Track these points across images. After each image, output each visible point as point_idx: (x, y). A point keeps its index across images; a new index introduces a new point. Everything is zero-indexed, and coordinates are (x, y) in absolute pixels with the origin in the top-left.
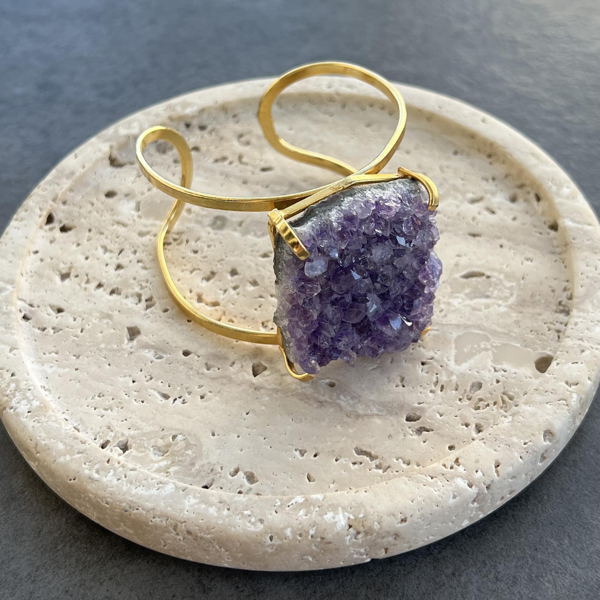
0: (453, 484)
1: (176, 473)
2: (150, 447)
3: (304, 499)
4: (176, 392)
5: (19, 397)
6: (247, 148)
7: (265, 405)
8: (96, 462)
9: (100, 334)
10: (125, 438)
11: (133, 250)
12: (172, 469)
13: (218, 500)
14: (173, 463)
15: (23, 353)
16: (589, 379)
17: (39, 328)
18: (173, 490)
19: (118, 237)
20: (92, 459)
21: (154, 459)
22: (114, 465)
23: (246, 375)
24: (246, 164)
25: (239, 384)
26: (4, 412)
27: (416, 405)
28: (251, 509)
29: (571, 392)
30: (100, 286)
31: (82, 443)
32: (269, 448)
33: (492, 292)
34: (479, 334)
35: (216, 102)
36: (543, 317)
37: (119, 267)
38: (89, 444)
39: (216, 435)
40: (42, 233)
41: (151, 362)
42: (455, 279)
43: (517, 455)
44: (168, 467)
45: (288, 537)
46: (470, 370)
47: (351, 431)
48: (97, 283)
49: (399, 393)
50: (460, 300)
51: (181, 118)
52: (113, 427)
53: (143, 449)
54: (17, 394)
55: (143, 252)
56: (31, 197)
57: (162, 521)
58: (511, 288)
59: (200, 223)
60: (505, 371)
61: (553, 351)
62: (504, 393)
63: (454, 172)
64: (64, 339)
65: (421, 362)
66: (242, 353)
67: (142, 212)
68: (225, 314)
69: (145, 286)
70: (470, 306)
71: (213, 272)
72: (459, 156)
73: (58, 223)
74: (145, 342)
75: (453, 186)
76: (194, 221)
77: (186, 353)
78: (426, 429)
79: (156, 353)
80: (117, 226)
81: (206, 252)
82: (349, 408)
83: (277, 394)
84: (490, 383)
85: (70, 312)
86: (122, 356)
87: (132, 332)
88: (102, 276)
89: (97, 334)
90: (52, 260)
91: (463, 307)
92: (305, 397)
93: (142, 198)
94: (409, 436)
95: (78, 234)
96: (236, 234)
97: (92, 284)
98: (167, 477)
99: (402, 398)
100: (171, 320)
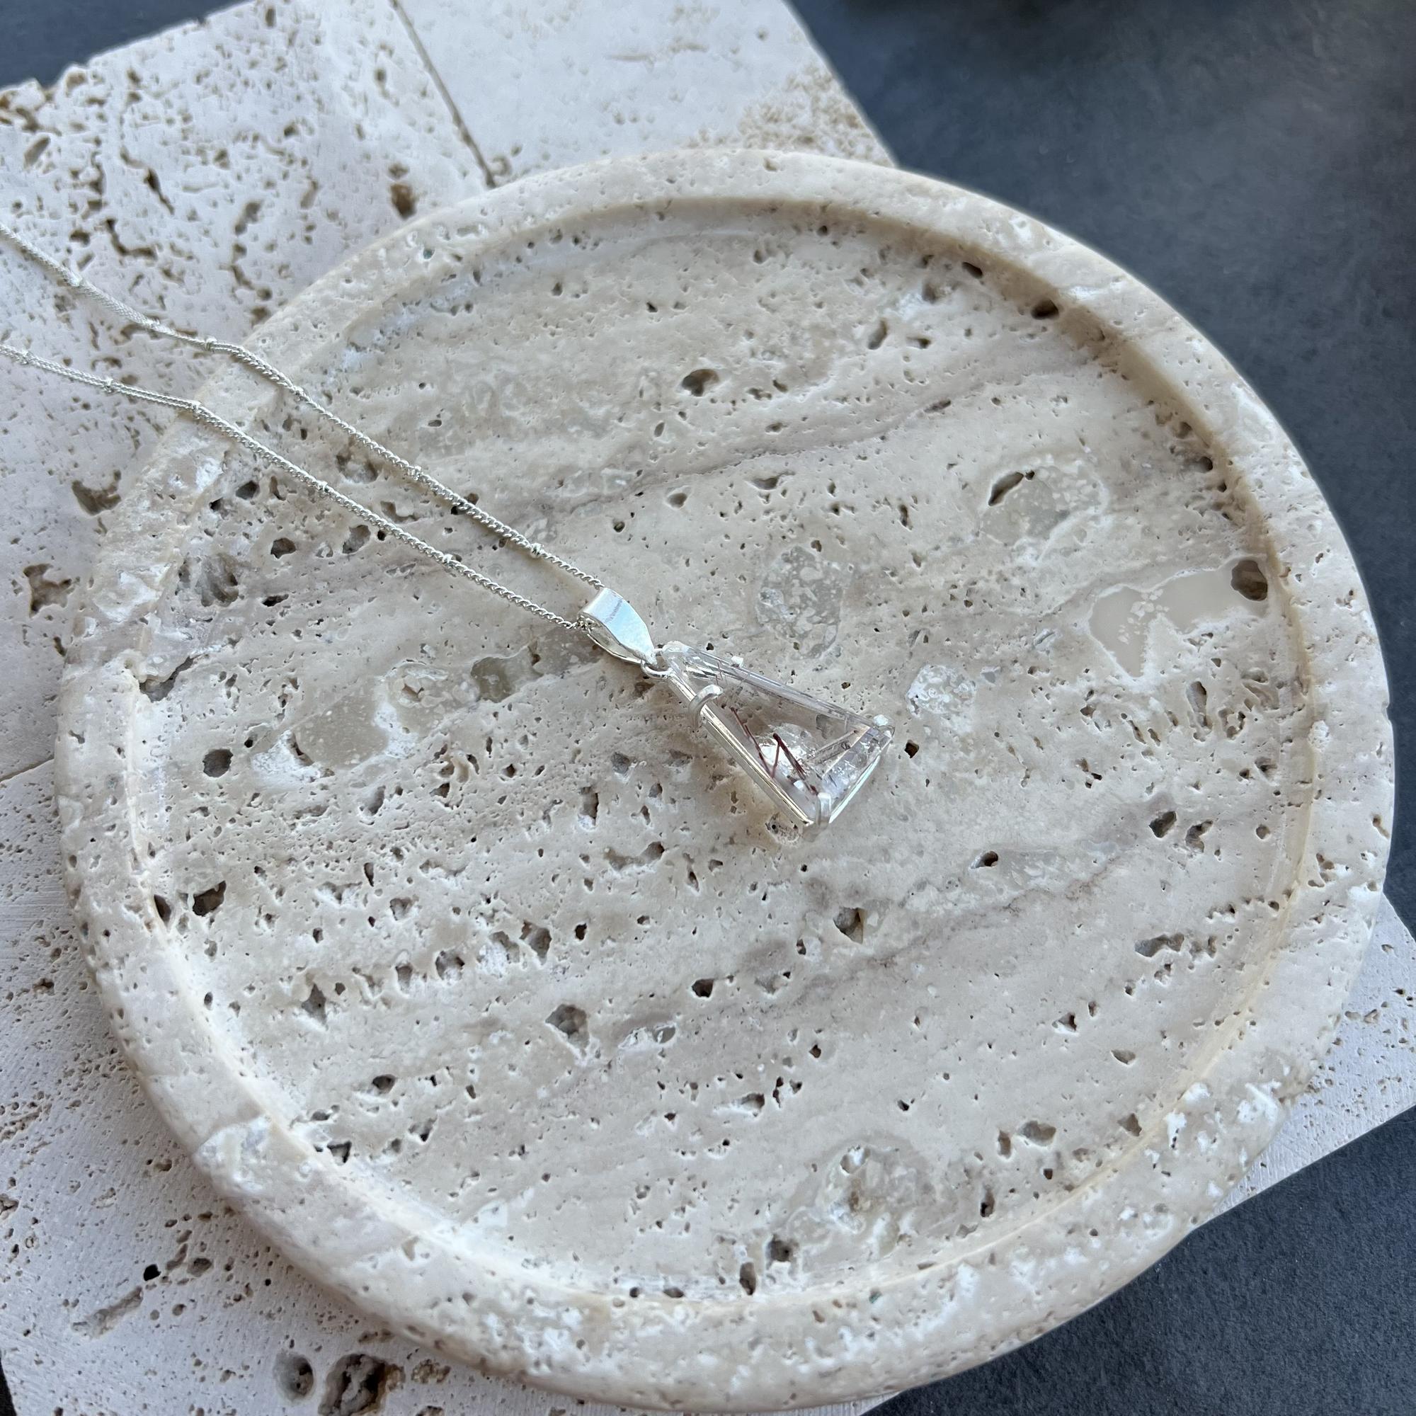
2: (825, 1216)
3: (1182, 1115)
4: (763, 1077)
6: (380, 480)
7: (931, 984)
8: (800, 1337)
9: (514, 1074)
10: (768, 1236)
11: (388, 851)
12: (905, 1226)
13: (1062, 1231)
14: (895, 1213)
15: (430, 1236)
17: (385, 1152)
21: (855, 1232)
22: (835, 1316)
23: (845, 950)
25: (852, 978)
27: (1148, 797)
28: (1127, 1202)
29: (1357, 614)
30: (405, 971)
32: (1013, 1056)
33: (1062, 500)
34: (1115, 594)
36: (1174, 495)
37: (399, 908)
39: (909, 1104)
40: (180, 950)
41: (662, 1054)
42: (987, 515)
44: (894, 1227)
46: (1163, 672)
47: (1101, 923)
48: (395, 972)
49: (1103, 795)
50: (1030, 550)
52: (727, 1233)
53: (820, 1231)
55: (412, 843)
58: (1082, 474)
59: (456, 704)
60: (1211, 635)
61: (1243, 548)
62: (1244, 676)
63: (793, 299)
64: (458, 1135)
65: (1082, 711)
66: (797, 914)
67: (320, 759)
68: (691, 861)
69: (490, 912)
70: (1055, 550)
71: (585, 791)
72: (770, 259)
73: (181, 903)
74: (610, 1024)
75: (816, 328)
76: (441, 709)
77: (703, 989)
78: (1199, 829)
79: (652, 1031)
80: (304, 824)
81: (529, 757)
82: (1060, 885)
83: (928, 948)
84: (1210, 672)
85: (408, 1073)
86: (598, 1085)
87: (566, 1023)
88: (388, 952)
89: (506, 1078)
90: (255, 992)
91: (1048, 562)
92: (977, 918)
93: (285, 727)
94: (1189, 862)
95: (242, 896)
96: (548, 683)
97: (386, 981)
98: (913, 1248)
99: (1117, 801)
100: (609, 943)
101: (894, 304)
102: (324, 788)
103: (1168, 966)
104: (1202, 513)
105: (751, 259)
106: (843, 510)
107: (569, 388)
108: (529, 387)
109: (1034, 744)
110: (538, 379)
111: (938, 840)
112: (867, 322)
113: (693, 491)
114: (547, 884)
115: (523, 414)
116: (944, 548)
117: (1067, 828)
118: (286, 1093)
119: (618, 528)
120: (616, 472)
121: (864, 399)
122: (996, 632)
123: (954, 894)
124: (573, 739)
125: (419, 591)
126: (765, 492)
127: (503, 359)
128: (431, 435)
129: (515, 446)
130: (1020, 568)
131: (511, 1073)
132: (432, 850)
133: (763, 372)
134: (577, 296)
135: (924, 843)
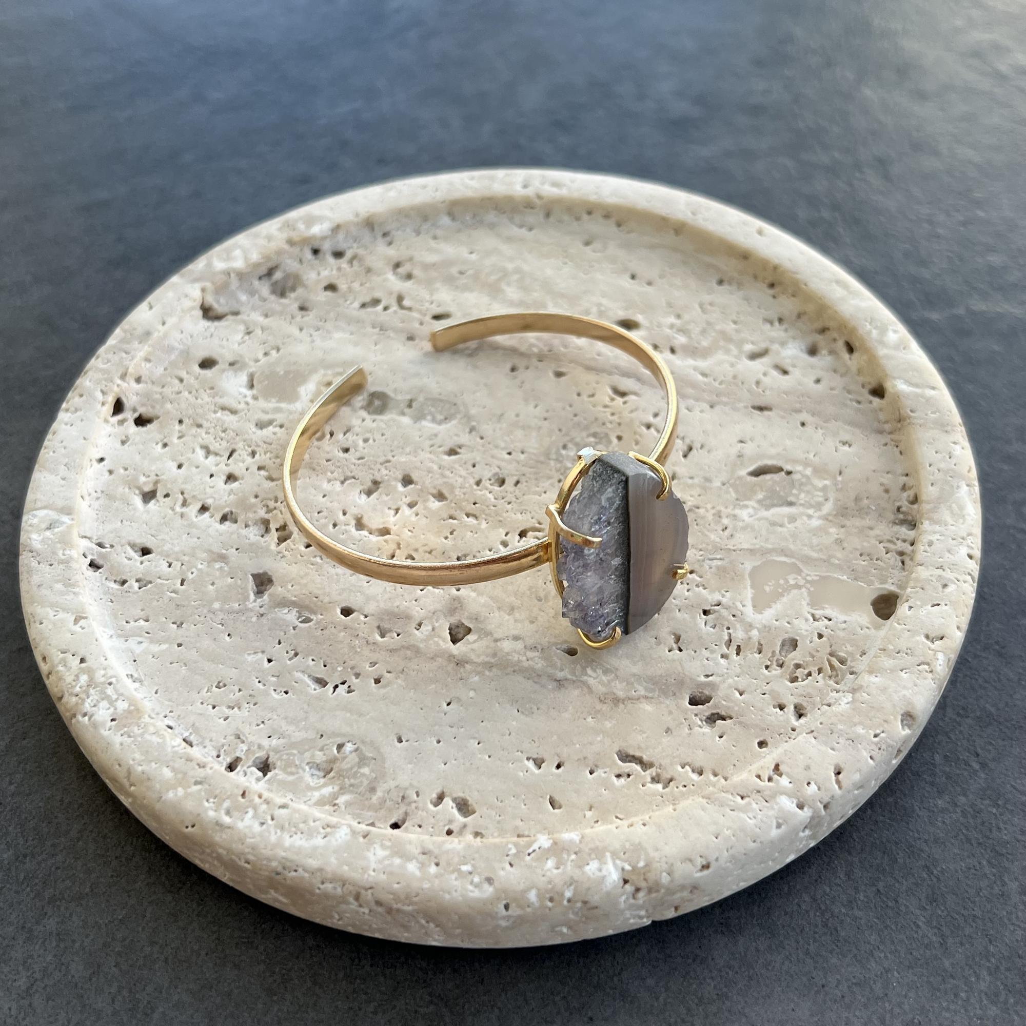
0: (775, 807)
1: (348, 804)
2: (304, 765)
3: (551, 841)
4: (337, 674)
5: (96, 697)
6: (409, 284)
7: (475, 690)
8: (225, 797)
9: (211, 587)
10: (264, 752)
11: (250, 450)
12: (342, 800)
13: (419, 850)
14: (342, 790)
15: (94, 624)
16: (958, 628)
17: (115, 581)
18: (348, 837)
19: (224, 431)
20: (217, 792)
21: (312, 784)
22: (253, 800)
23: (441, 643)
24: (410, 309)
25: (432, 658)
26: (74, 721)
27: (703, 679)
28: (472, 862)
29: (935, 651)
30: (204, 509)
31: (200, 767)
32: (487, 757)
33: (797, 496)
34: (785, 563)
35: (357, 215)
36: (877, 532)
37: (231, 478)
38: (211, 768)
39: (404, 741)
40: (108, 429)
41: (294, 628)
42: (740, 478)
43: (866, 754)
44: (335, 796)
45: (533, 903)
46: (777, 621)
47: (608, 725)
48: (199, 506)
49: (674, 661)
50: (751, 511)
51: (305, 241)
52: (244, 735)
53: (293, 770)
54: (92, 691)
55: (265, 453)
56: (85, 373)
57: (335, 888)
58: (824, 489)
60: (829, 619)
61: (897, 585)
62: (831, 654)
63: (721, 312)
64: (156, 597)
65: (703, 610)
66: (432, 608)
67: (258, 390)
68: (400, 548)
69: (273, 507)
70: (767, 519)
71: (374, 481)
72: (727, 287)
73: (131, 411)
74: (281, 596)
75: (722, 333)
77: (346, 612)
78: (722, 716)
79: (300, 614)
80: (222, 414)
81: (361, 449)
82: (602, 689)
83: (490, 671)
84: (809, 639)
85: (161, 554)
86: (248, 620)
87: (260, 582)
88: (205, 494)
89: (205, 587)
90: (126, 472)
91: (756, 522)
92: (534, 675)
93: (255, 366)
94: (697, 729)
95: (161, 428)
96: (405, 421)
97: (191, 507)
98: (335, 813)
99: (680, 668)
100: (318, 559)
101: (783, 344)
102: (247, 403)
103: (629, 776)
105: (715, 281)
106: (652, 429)
108: (528, 281)
111: (549, 621)
112: (757, 345)
113: (572, 374)
114: (313, 512)
116: (696, 481)
118: (96, 523)
119: (513, 370)
120: (537, 343)
121: (718, 382)
123: (530, 654)
124: (392, 454)
125: (379, 343)
126: (615, 397)
128: (453, 276)
130: (735, 516)
132: (271, 462)
133: (669, 339)
134: (596, 252)
135: (539, 618)
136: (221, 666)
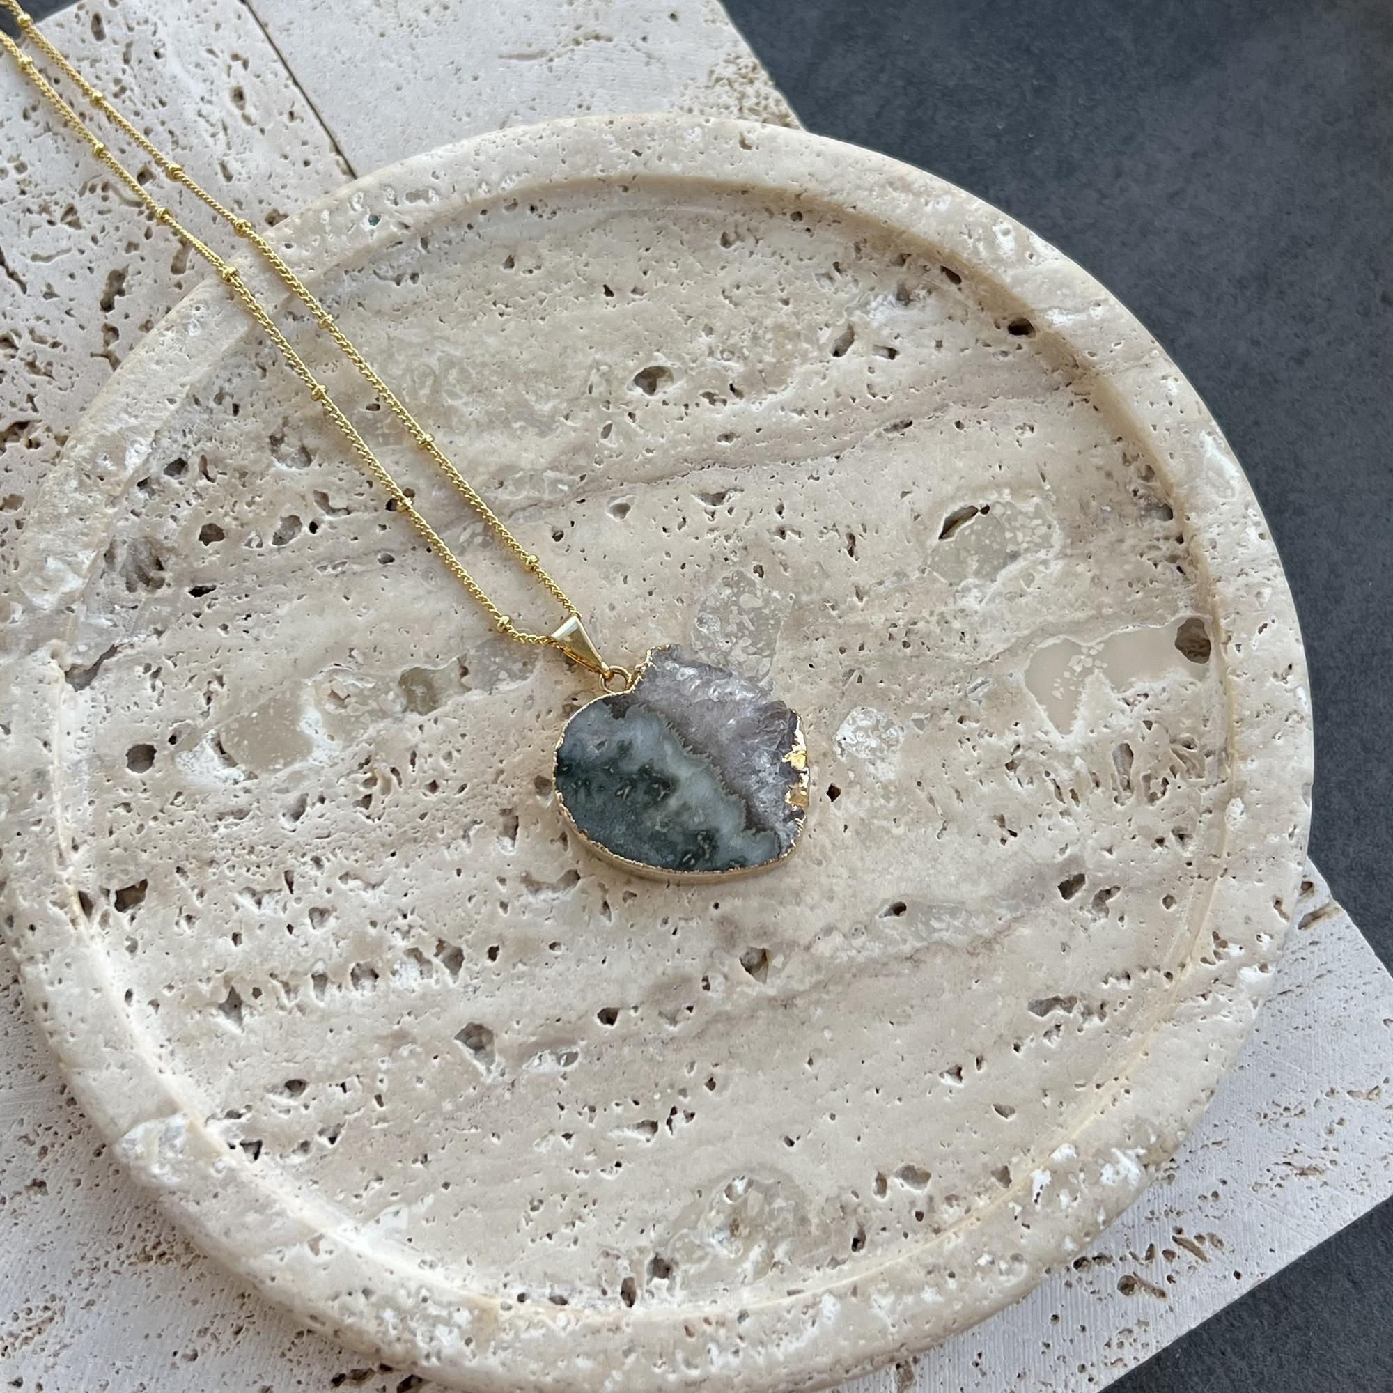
0: (1243, 987)
1: (790, 1254)
3: (1048, 1173)
4: (658, 1106)
5: (424, 1328)
6: (317, 469)
7: (827, 1027)
8: (671, 1350)
10: (651, 1254)
11: (308, 860)
12: (780, 1253)
13: (923, 1273)
14: (772, 1243)
15: (334, 1234)
17: (294, 1152)
18: (839, 1306)
20: (658, 1349)
21: (732, 1256)
22: (704, 1332)
23: (748, 990)
24: (348, 509)
25: (752, 1017)
27: (1060, 858)
28: (985, 1249)
30: (321, 980)
31: (615, 1332)
32: (897, 1102)
33: (1014, 540)
34: (1055, 645)
36: (1129, 542)
37: (316, 916)
39: (794, 1140)
40: (102, 947)
41: (564, 1077)
42: (935, 550)
44: (769, 1255)
46: (1092, 731)
47: (998, 979)
48: (311, 980)
49: (1016, 853)
50: (975, 592)
52: (613, 1249)
53: (699, 1253)
54: (413, 1324)
55: (333, 853)
58: (1038, 513)
59: (382, 714)
60: (1146, 695)
61: (1192, 606)
62: (1173, 741)
63: (758, 292)
64: (365, 1141)
65: (1007, 765)
66: (704, 950)
67: (244, 762)
68: (606, 891)
69: (407, 928)
70: (1000, 594)
71: (504, 812)
72: (738, 244)
73: (103, 899)
74: (515, 1045)
75: (779, 328)
76: (367, 717)
77: (608, 1017)
78: (1108, 892)
79: (556, 1054)
80: (226, 827)
81: (452, 774)
82: (963, 939)
83: (828, 992)
84: (1139, 735)
85: (320, 1079)
86: (501, 1103)
87: (474, 1040)
88: (305, 960)
89: (414, 1089)
90: (174, 991)
91: (992, 606)
92: (878, 967)
93: (209, 726)
94: (1093, 927)
95: (163, 895)
96: (475, 698)
97: (302, 989)
98: (785, 1274)
99: (1029, 860)
100: (520, 967)
101: (864, 306)
102: (247, 791)
103: (1058, 1027)
104: (1156, 565)
105: (718, 242)
106: (788, 533)
107: (515, 377)
108: (473, 373)
109: (955, 795)
110: (484, 365)
111: (850, 886)
112: (834, 325)
113: (636, 501)
114: (463, 904)
115: (466, 404)
116: (887, 583)
117: (976, 883)
118: (202, 1090)
119: (558, 537)
120: (558, 475)
121: (822, 412)
122: (931, 677)
123: (858, 942)
124: (496, 758)
125: (350, 591)
126: (711, 508)
127: (448, 340)
128: (369, 420)
129: (456, 439)
130: (962, 611)
131: (419, 1086)
132: (351, 862)
133: (720, 374)
134: (531, 272)
135: (836, 888)
136: (517, 1181)
